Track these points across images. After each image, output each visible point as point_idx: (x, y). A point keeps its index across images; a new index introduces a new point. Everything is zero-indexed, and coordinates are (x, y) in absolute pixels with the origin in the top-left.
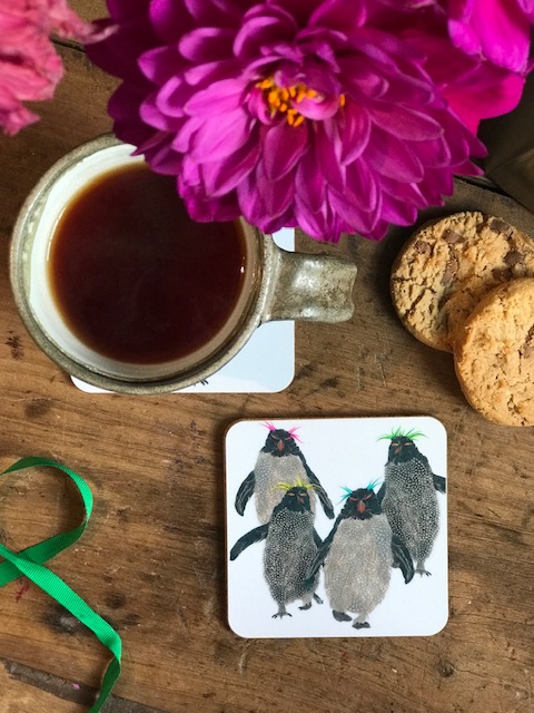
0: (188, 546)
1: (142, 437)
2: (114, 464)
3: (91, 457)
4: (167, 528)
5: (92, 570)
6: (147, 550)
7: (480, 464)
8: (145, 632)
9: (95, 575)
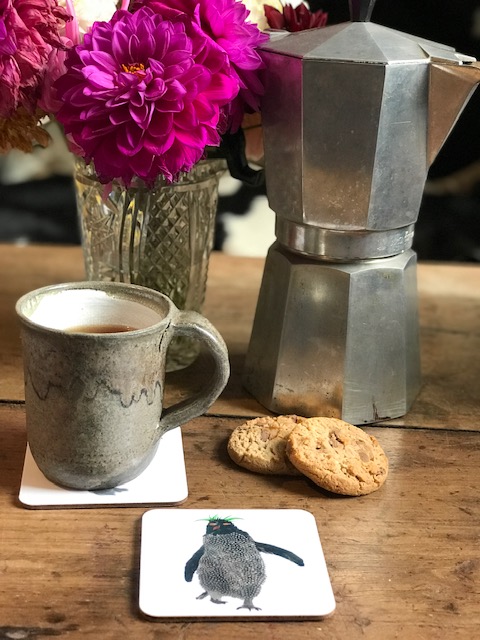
0: (116, 583)
1: (66, 536)
2: (45, 550)
3: (25, 549)
4: (95, 576)
5: (32, 604)
6: (80, 589)
7: (330, 520)
8: (86, 633)
9: (36, 607)
